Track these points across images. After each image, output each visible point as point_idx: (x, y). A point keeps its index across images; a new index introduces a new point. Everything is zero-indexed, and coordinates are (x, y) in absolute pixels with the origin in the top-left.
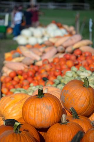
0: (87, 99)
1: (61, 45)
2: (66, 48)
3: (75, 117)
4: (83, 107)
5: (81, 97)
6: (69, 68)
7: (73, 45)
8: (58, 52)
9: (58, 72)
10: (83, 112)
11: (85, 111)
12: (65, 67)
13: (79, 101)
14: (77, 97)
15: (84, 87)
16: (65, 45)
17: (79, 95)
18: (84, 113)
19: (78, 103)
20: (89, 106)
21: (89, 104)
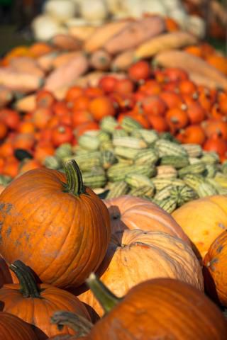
0: (70, 232)
1: (102, 48)
2: (114, 56)
3: (27, 292)
4: (58, 259)
5: (51, 228)
6: (96, 123)
7: (136, 47)
8: (91, 70)
9: (63, 133)
10: (59, 276)
11: (65, 271)
12: (83, 117)
13: (45, 240)
14: (39, 227)
15: (67, 191)
16: (112, 47)
17: (45, 219)
18: (62, 278)
19: (42, 247)
20: (78, 255)
21: (78, 249)
